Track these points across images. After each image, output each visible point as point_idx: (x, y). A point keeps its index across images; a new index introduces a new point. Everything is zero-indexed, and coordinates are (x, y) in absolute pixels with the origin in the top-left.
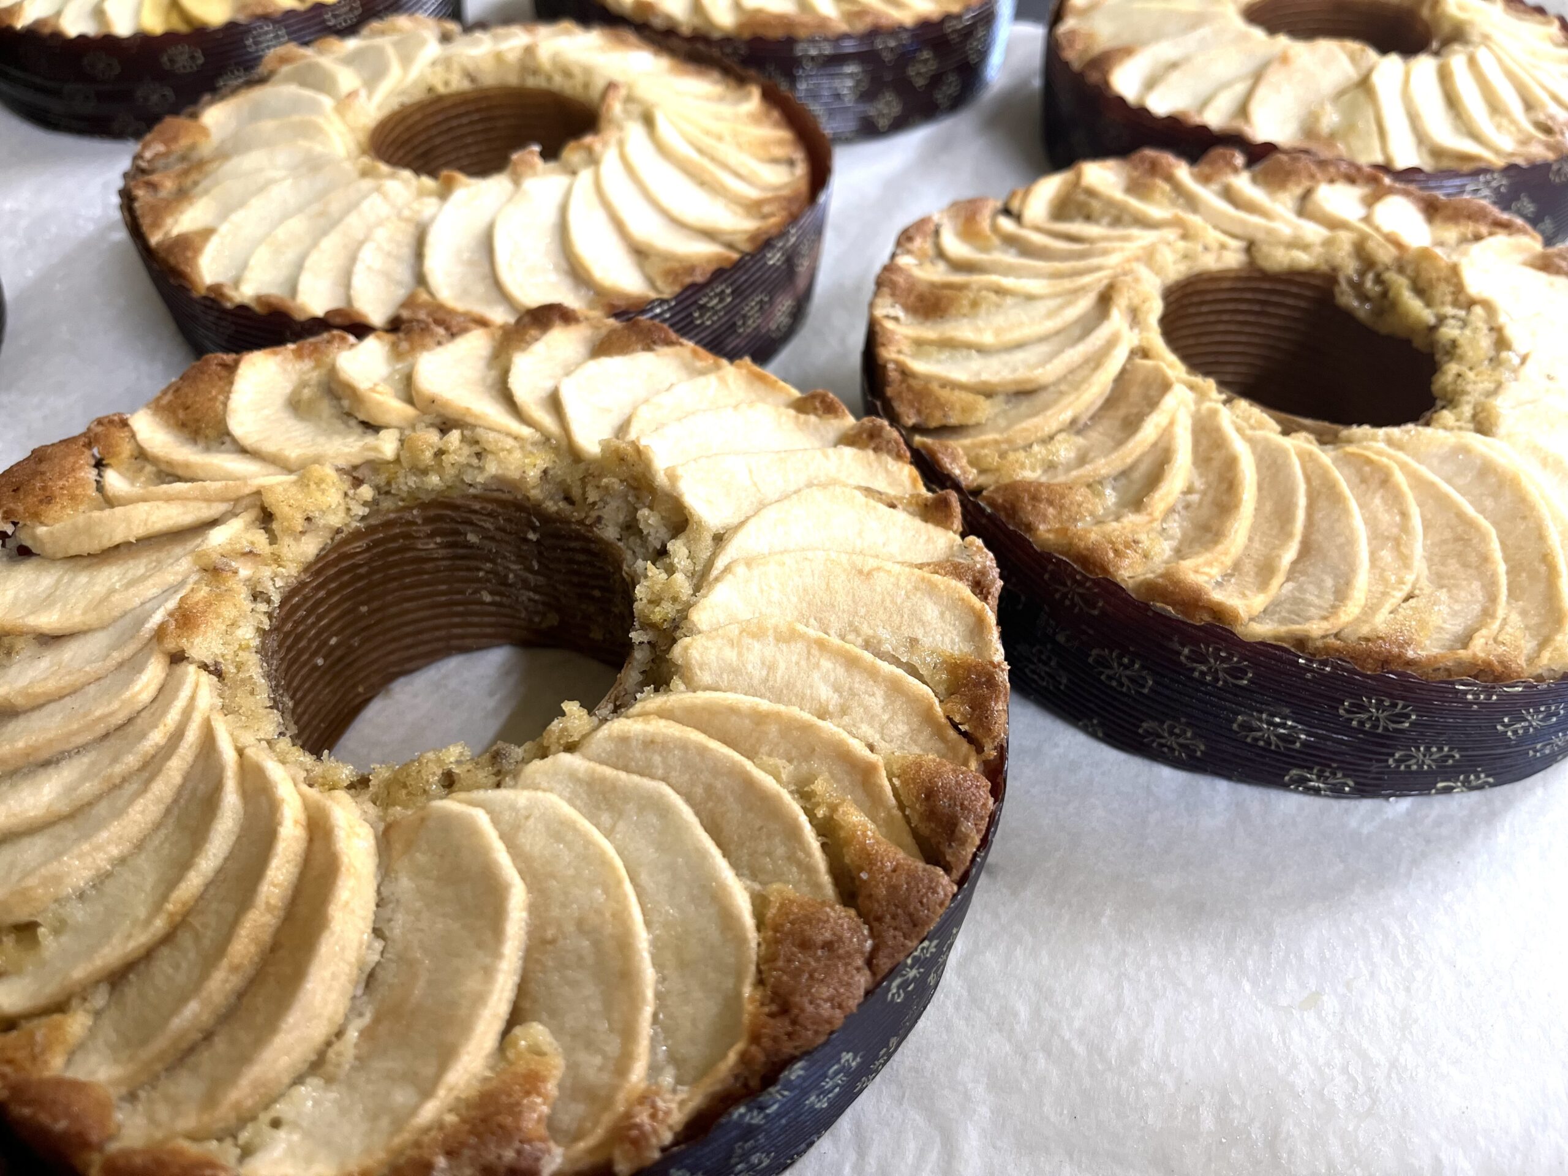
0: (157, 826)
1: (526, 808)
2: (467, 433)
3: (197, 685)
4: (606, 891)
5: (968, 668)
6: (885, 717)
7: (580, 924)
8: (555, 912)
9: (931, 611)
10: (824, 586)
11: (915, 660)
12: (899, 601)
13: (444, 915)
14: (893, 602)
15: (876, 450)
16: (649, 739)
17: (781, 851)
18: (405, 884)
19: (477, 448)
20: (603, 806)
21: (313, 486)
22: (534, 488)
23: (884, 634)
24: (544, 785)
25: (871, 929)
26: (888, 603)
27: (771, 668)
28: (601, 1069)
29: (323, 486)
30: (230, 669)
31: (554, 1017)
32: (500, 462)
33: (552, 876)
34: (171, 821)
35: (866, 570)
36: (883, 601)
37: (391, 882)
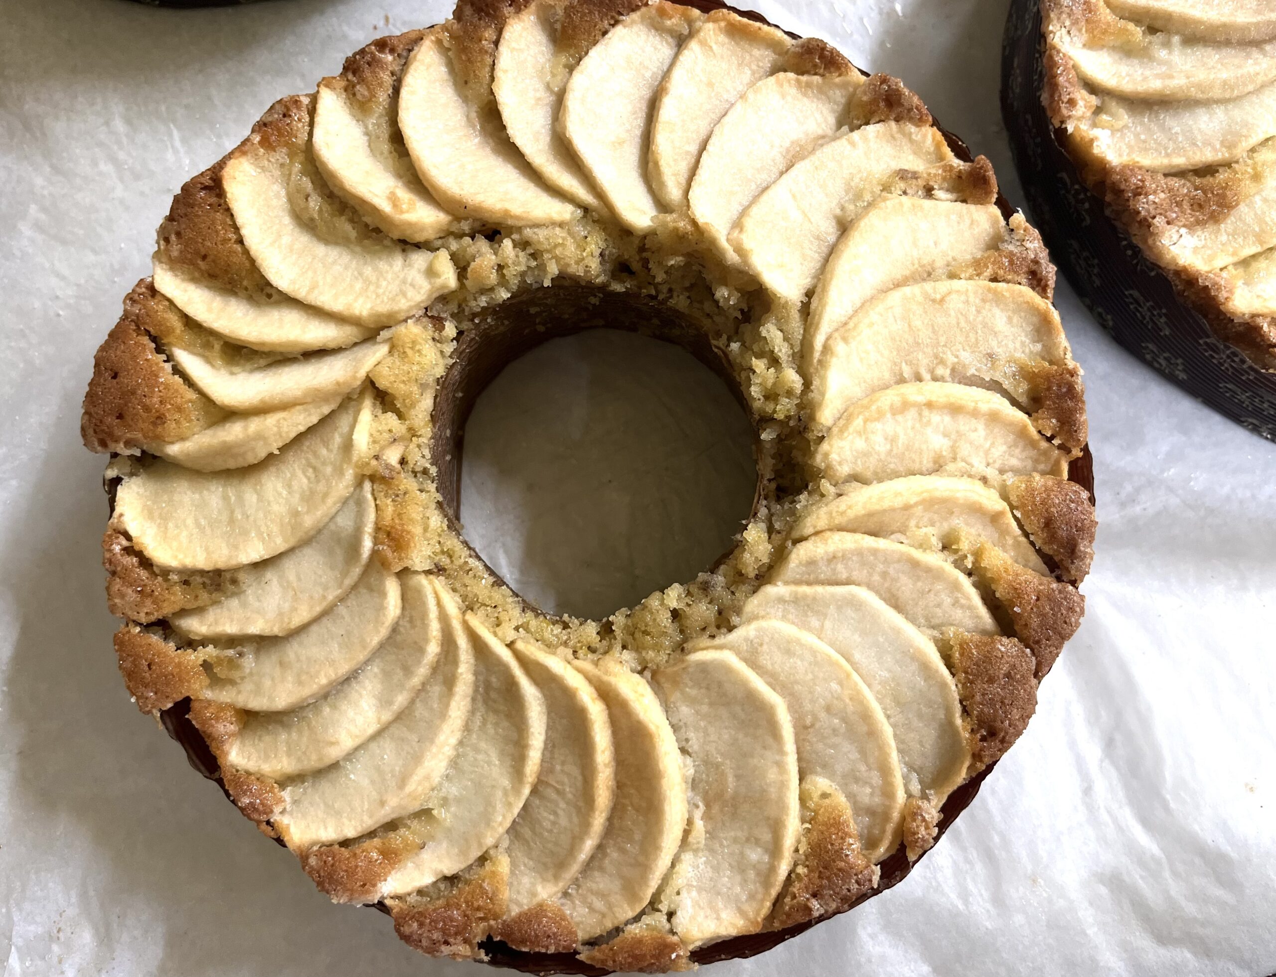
0: (473, 712)
1: (757, 637)
2: (515, 236)
3: (436, 593)
4: (841, 684)
5: (1048, 378)
6: (987, 445)
7: (828, 709)
8: (808, 707)
9: (999, 319)
10: (907, 329)
11: (998, 377)
12: (971, 318)
13: (726, 728)
14: (967, 321)
15: (897, 120)
16: (831, 555)
17: (948, 601)
18: (685, 711)
19: (530, 250)
20: (809, 613)
21: (410, 352)
22: (598, 276)
23: (966, 357)
24: (762, 613)
25: (1032, 650)
26: (963, 324)
27: (893, 440)
28: (872, 794)
29: (417, 347)
30: (445, 561)
31: (827, 768)
32: (557, 259)
33: (796, 682)
34: (480, 704)
35: (938, 297)
36: (958, 324)
37: (673, 712)
